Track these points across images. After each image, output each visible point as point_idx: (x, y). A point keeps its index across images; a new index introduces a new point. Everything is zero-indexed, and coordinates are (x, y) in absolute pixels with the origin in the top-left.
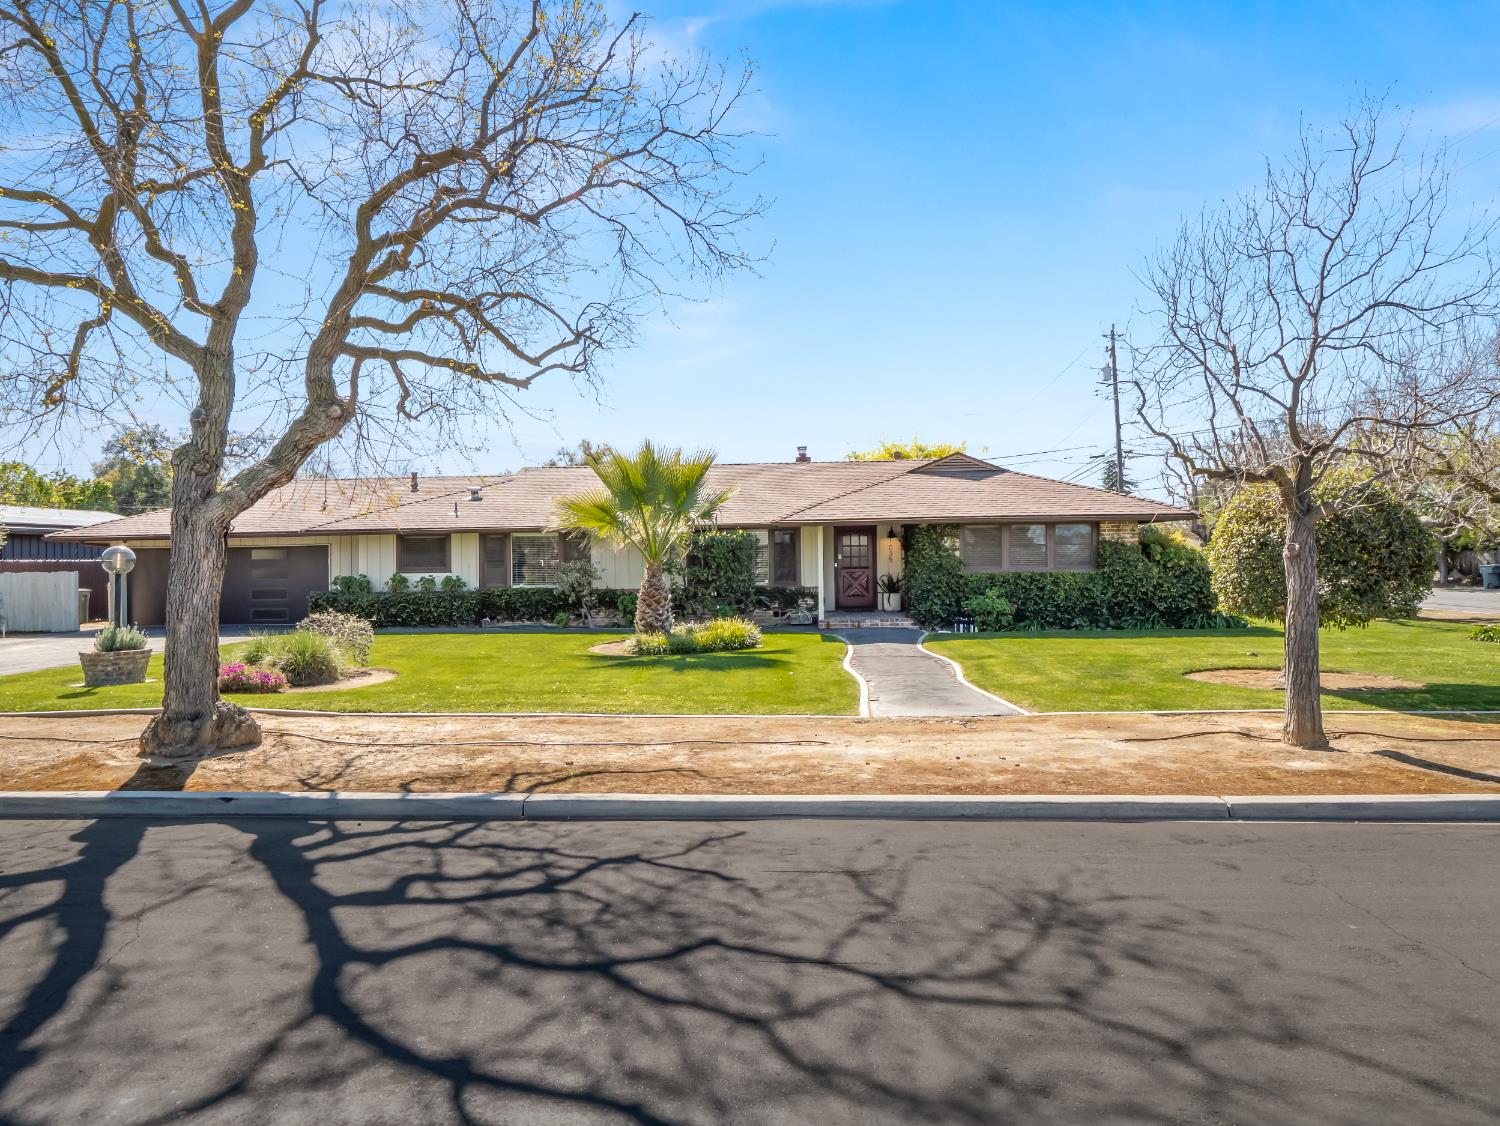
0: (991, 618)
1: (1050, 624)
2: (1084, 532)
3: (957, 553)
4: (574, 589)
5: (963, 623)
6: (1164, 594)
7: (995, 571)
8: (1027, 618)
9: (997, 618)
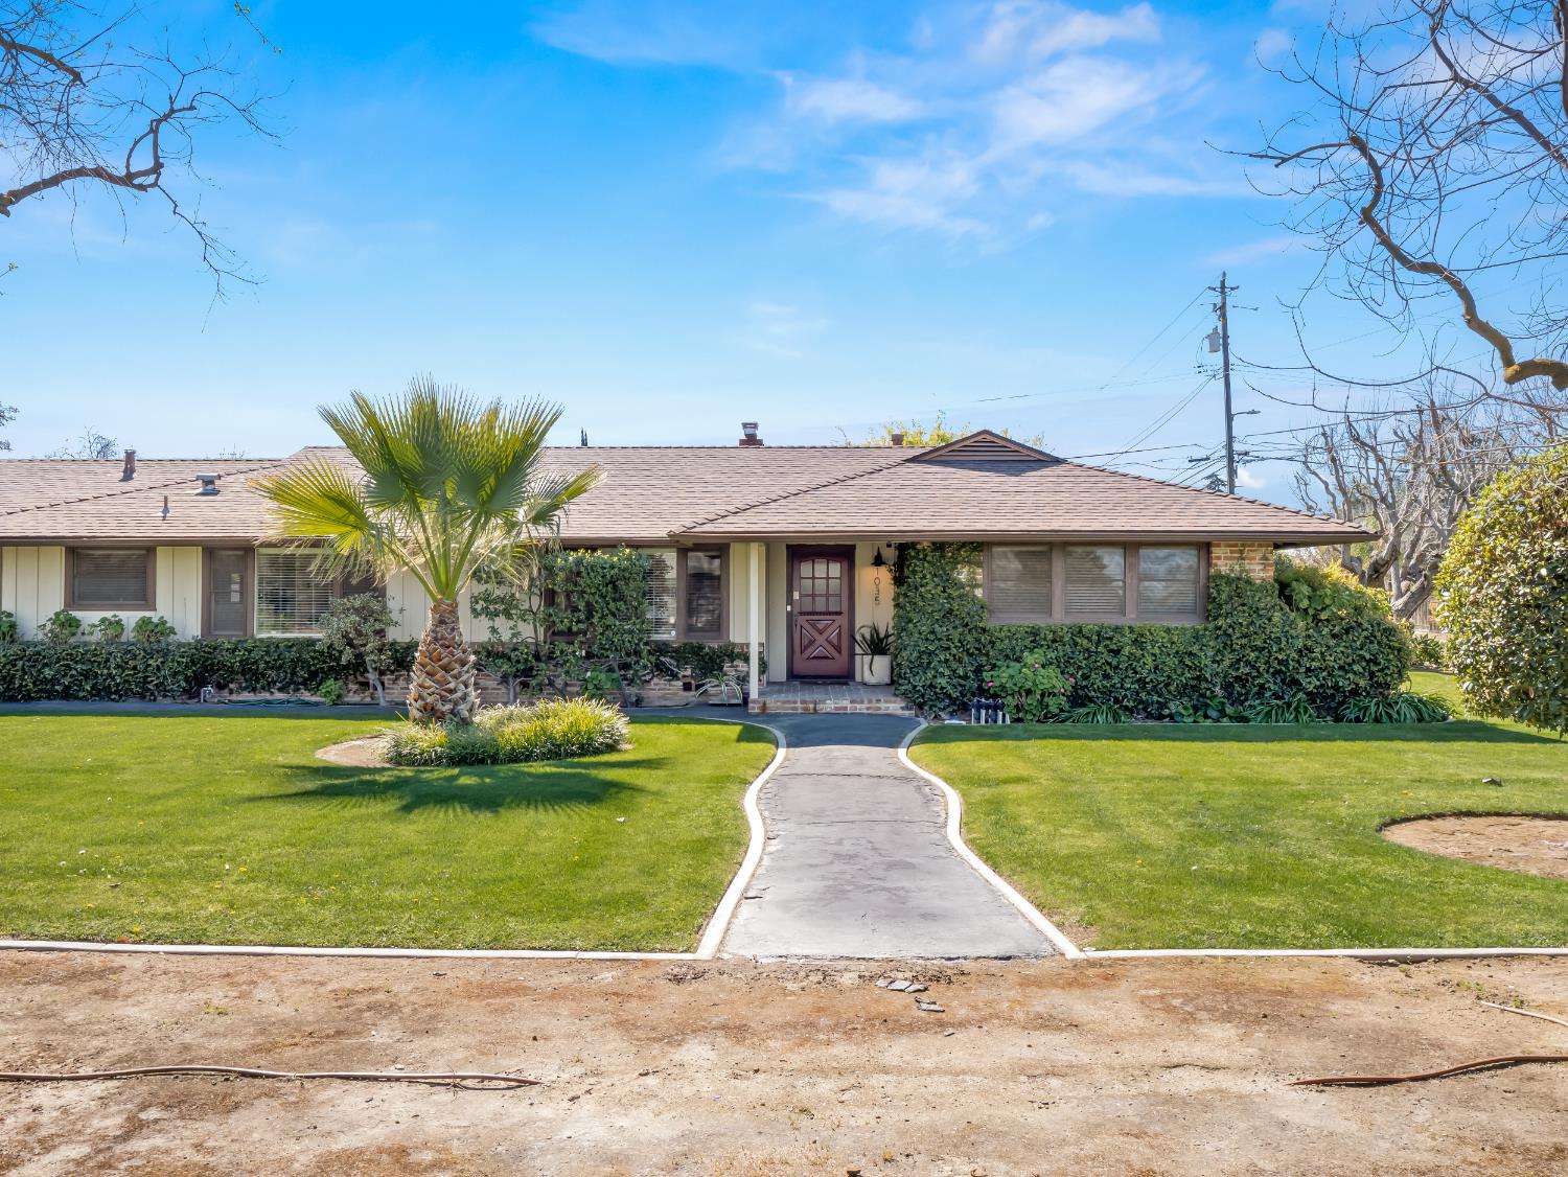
0: (1032, 700)
1: (1130, 710)
2: (1184, 564)
3: (979, 593)
4: (350, 643)
5: (987, 707)
6: (1315, 664)
7: (1040, 621)
8: (1091, 700)
9: (1041, 702)
